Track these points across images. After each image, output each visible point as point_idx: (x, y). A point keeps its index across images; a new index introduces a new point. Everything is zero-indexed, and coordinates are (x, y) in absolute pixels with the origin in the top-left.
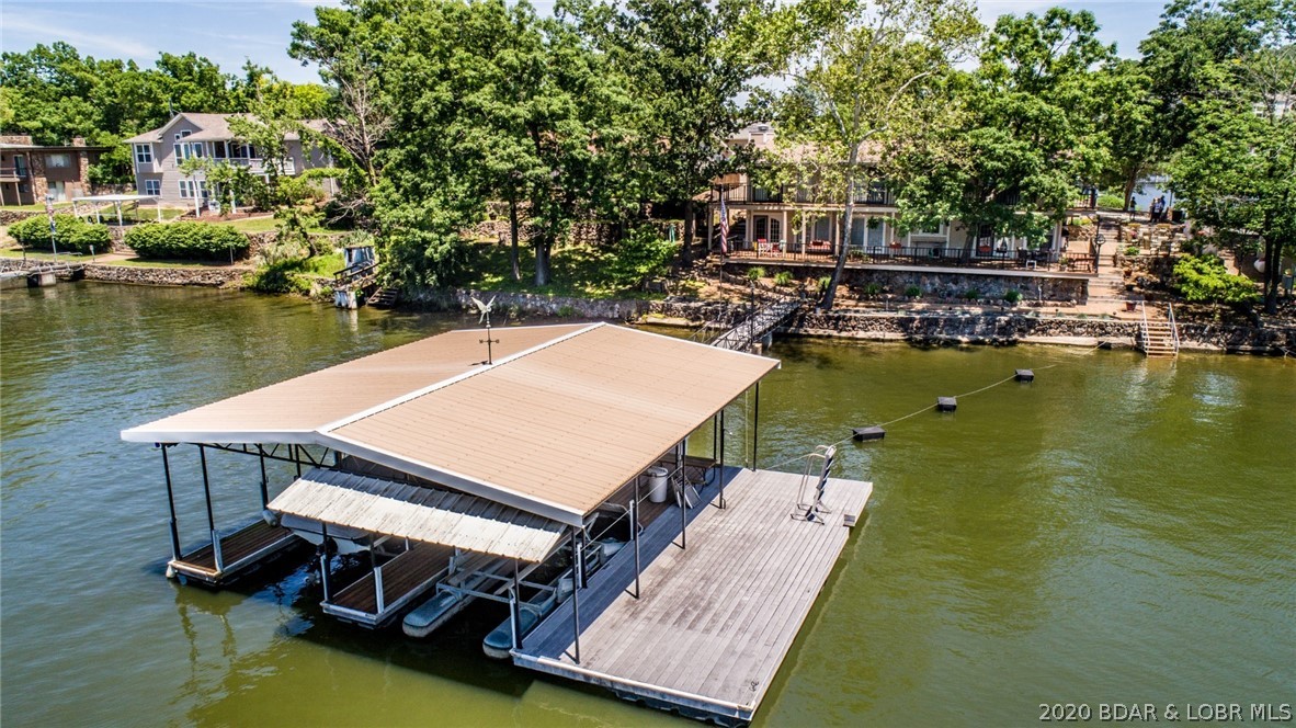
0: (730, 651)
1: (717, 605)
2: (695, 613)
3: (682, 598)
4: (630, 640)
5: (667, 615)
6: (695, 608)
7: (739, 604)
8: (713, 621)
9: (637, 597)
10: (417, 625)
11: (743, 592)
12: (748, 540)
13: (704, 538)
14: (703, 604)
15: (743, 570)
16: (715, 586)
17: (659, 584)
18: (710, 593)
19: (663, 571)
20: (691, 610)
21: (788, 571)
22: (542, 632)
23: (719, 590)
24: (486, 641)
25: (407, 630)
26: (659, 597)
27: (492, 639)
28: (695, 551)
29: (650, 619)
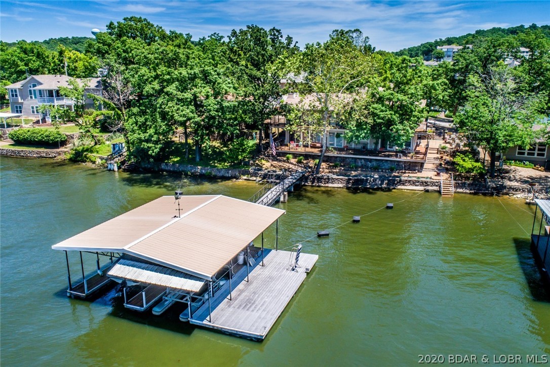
0: (259, 317)
1: (257, 302)
2: (249, 305)
3: (246, 300)
4: (227, 314)
5: (240, 306)
6: (250, 303)
7: (264, 302)
8: (255, 307)
9: (231, 300)
10: (157, 311)
11: (266, 297)
12: (271, 278)
13: (255, 278)
14: (252, 302)
15: (267, 289)
16: (257, 296)
17: (239, 295)
18: (255, 298)
19: (240, 290)
20: (248, 304)
21: (282, 290)
22: (199, 312)
23: (258, 297)
24: (180, 316)
25: (154, 313)
26: (238, 300)
27: (182, 315)
28: (252, 283)
29: (234, 307)
